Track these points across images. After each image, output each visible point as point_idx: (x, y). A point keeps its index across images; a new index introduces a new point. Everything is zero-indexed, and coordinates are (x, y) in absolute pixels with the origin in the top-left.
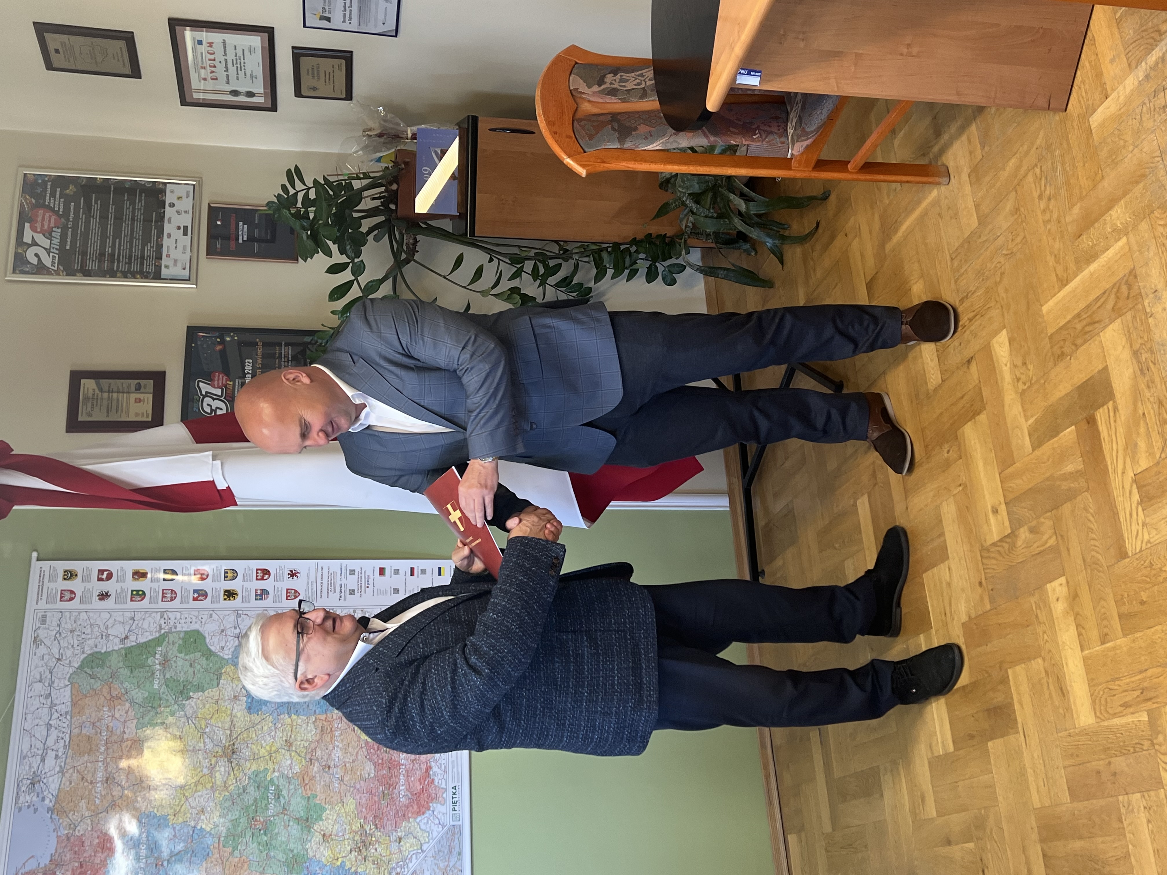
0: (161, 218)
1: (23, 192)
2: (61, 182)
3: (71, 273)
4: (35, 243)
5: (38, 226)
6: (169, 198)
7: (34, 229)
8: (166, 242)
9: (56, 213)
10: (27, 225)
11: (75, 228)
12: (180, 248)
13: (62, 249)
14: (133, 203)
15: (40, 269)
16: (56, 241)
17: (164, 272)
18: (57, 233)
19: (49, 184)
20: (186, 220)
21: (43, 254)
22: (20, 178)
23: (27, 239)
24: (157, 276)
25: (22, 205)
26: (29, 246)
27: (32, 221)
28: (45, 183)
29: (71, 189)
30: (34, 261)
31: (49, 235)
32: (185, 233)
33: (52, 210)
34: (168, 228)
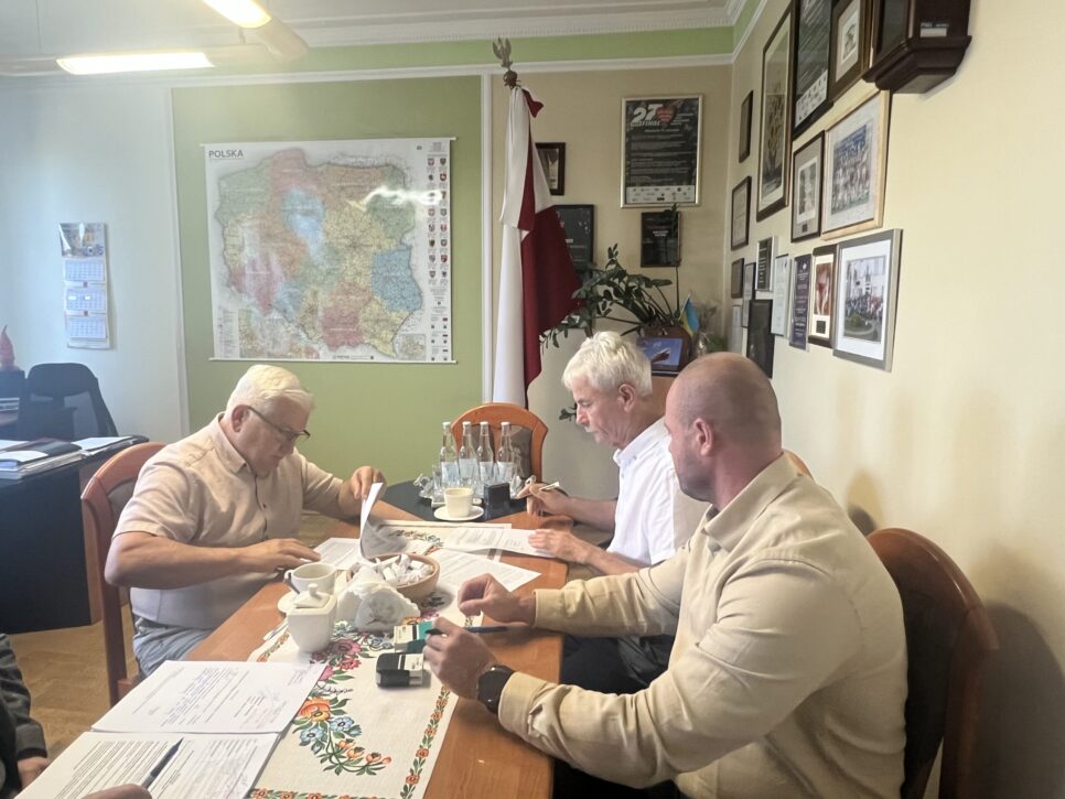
0: (670, 183)
1: (686, 100)
2: (694, 121)
3: (628, 135)
4: (648, 111)
5: (662, 112)
6: (684, 188)
7: (659, 109)
8: (652, 189)
9: (671, 121)
10: (661, 105)
11: (661, 133)
12: (646, 197)
13: (645, 127)
14: (679, 166)
15: (630, 117)
16: (650, 124)
17: (630, 189)
18: (656, 123)
19: (691, 114)
20: (668, 198)
21: (641, 117)
22: (696, 97)
23: (651, 107)
24: (627, 185)
25: (675, 100)
26: (647, 109)
27: (665, 108)
28: (693, 112)
29: (688, 128)
30: (636, 112)
31: (654, 119)
32: (659, 199)
33: (674, 118)
34: (662, 189)
